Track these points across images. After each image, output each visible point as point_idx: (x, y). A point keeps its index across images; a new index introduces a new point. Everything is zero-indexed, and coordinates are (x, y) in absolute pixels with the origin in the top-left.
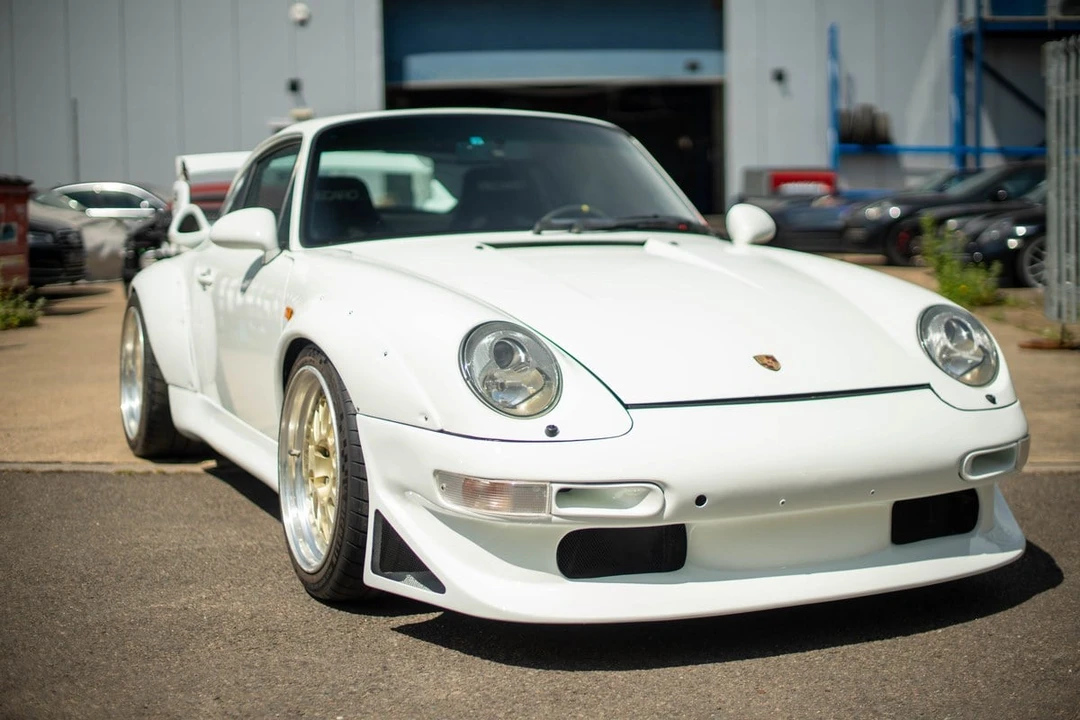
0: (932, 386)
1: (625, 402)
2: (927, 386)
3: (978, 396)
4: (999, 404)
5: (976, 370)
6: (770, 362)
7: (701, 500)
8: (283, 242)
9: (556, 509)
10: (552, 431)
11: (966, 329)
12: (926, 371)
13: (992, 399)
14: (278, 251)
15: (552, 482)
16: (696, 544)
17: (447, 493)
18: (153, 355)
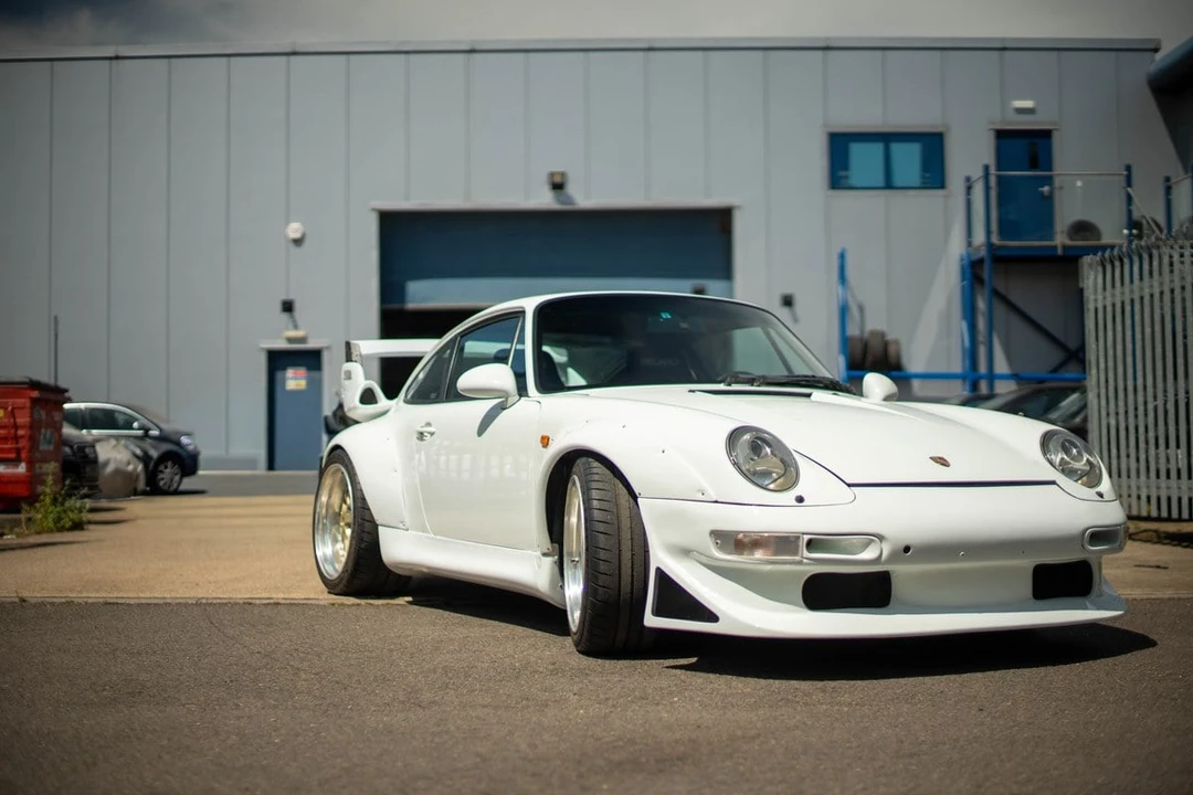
0: (1058, 482)
1: (847, 482)
2: (1053, 483)
3: (1091, 493)
4: (1106, 498)
5: (1085, 478)
6: (942, 462)
7: (907, 549)
8: (522, 390)
9: (806, 554)
10: (800, 499)
11: (1076, 447)
12: (1050, 473)
13: (1101, 495)
14: (518, 397)
15: (804, 534)
16: (898, 588)
17: (721, 548)
18: (364, 499)
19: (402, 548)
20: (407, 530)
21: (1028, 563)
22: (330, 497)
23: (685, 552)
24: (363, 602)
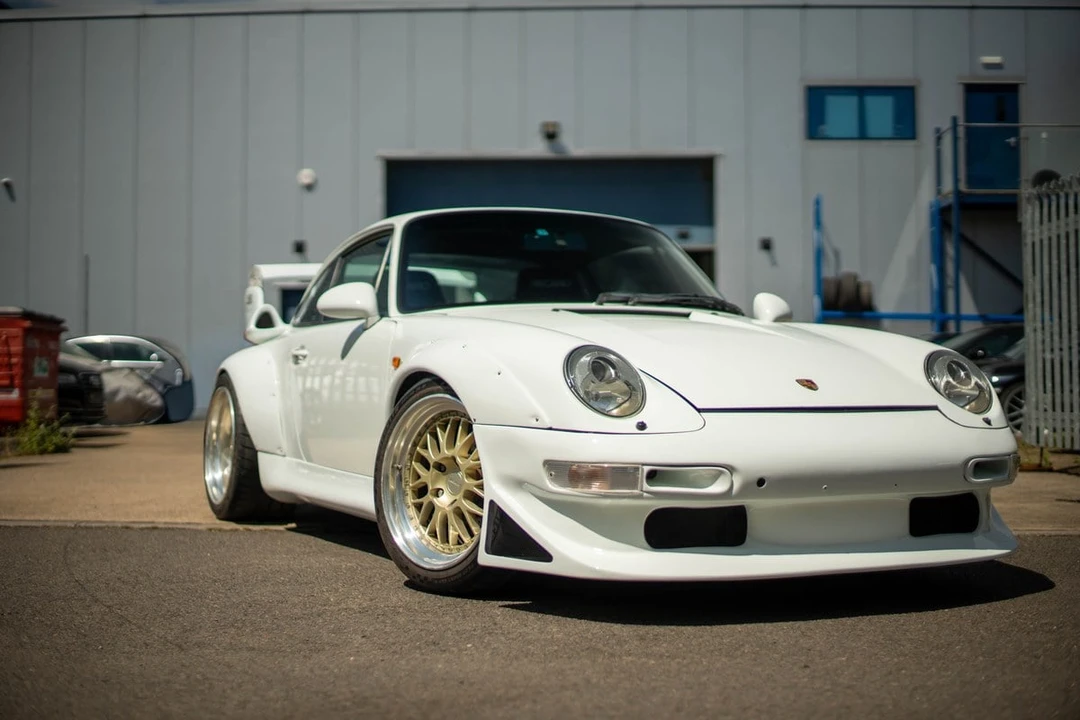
0: (940, 407)
1: (698, 407)
2: (935, 408)
3: (978, 420)
4: (994, 425)
5: (973, 404)
6: (810, 385)
7: (761, 482)
8: (383, 310)
9: (646, 487)
10: (642, 426)
11: (964, 369)
12: (934, 398)
13: (988, 421)
14: (378, 317)
15: (644, 465)
16: (755, 524)
17: (555, 479)
18: (244, 425)
19: (279, 475)
20: (284, 456)
21: (903, 497)
22: (220, 421)
23: (519, 484)
24: (241, 527)
